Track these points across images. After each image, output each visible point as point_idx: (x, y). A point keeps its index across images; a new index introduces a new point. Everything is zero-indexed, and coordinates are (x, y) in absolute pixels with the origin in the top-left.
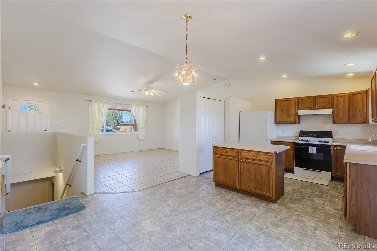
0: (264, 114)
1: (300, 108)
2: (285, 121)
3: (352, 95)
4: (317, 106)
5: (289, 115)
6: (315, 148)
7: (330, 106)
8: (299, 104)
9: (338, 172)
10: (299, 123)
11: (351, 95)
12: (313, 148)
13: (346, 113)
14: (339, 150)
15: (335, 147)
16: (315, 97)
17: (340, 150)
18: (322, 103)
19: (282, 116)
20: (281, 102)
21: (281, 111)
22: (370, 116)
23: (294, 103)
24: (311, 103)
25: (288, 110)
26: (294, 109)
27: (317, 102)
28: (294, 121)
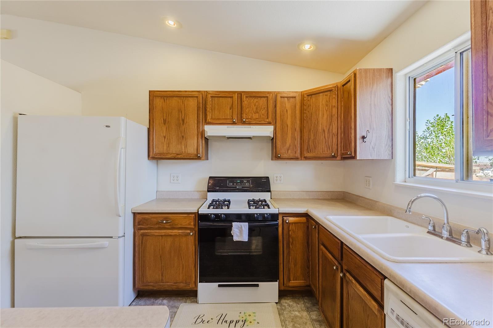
1: (209, 118)
2: (174, 152)
3: (308, 96)
4: (244, 116)
5: (183, 137)
6: (245, 226)
7: (270, 119)
8: (208, 110)
9: (292, 279)
10: (207, 159)
11: (305, 96)
12: (241, 226)
13: (297, 135)
14: (293, 224)
15: (285, 218)
16: (240, 94)
17: (295, 223)
18: (255, 110)
19: (166, 139)
20: (165, 101)
21: (165, 124)
22: (359, 141)
23: (196, 104)
24: (232, 107)
25: (181, 122)
26: (194, 122)
27: (244, 106)
28: (196, 153)
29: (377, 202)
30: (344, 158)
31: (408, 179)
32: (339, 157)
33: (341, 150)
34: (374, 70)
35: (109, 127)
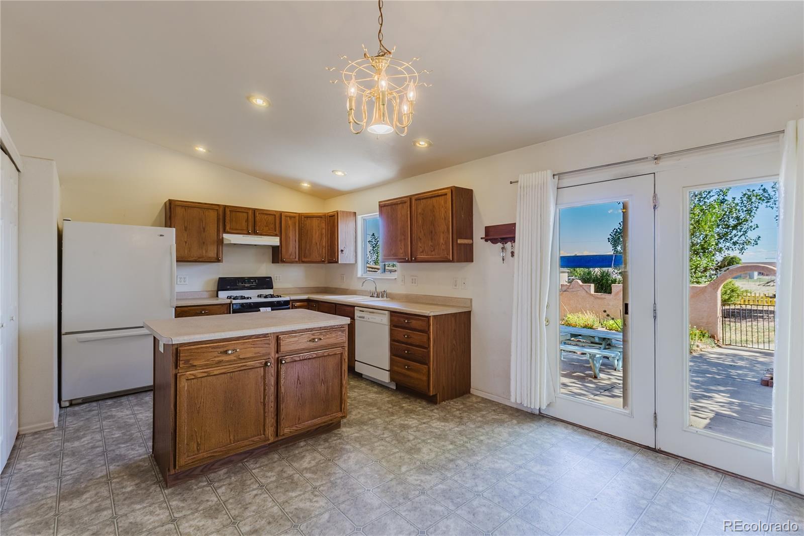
0: (161, 235)
1: (228, 228)
2: (196, 256)
3: (305, 217)
4: (257, 228)
5: (204, 243)
7: (277, 232)
8: (227, 221)
11: (303, 217)
15: (294, 304)
16: (254, 210)
17: (300, 306)
18: (265, 224)
19: (187, 244)
20: (186, 210)
21: (186, 230)
22: (340, 253)
23: (216, 216)
24: (247, 220)
25: (202, 229)
26: (214, 231)
27: (257, 220)
28: (215, 256)
29: (347, 289)
30: (330, 262)
31: (363, 275)
32: (326, 262)
33: (328, 257)
34: (347, 212)
35: (163, 236)
